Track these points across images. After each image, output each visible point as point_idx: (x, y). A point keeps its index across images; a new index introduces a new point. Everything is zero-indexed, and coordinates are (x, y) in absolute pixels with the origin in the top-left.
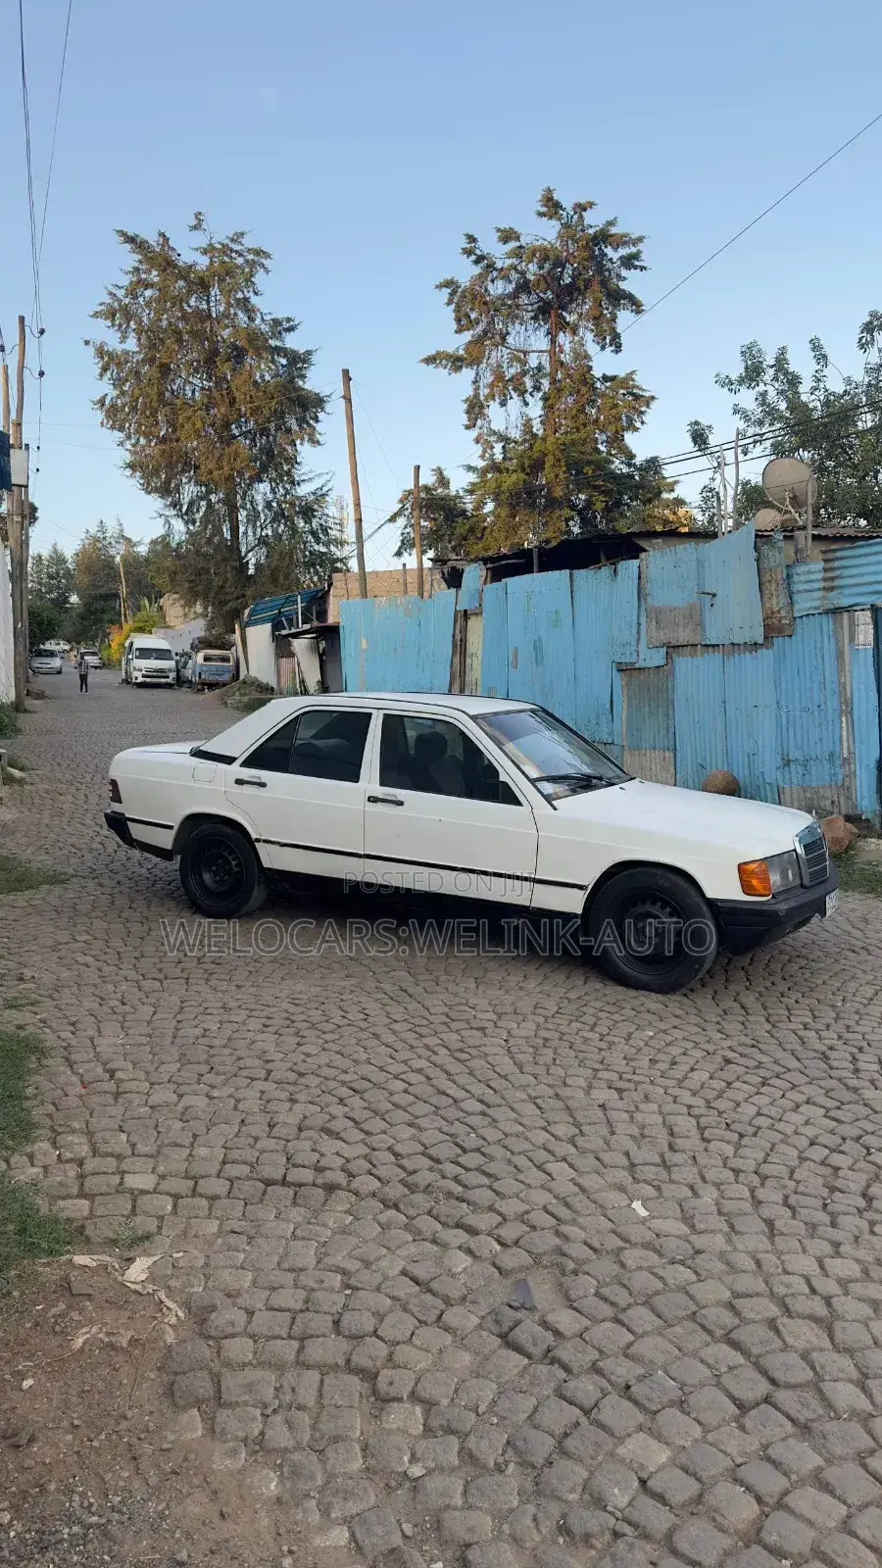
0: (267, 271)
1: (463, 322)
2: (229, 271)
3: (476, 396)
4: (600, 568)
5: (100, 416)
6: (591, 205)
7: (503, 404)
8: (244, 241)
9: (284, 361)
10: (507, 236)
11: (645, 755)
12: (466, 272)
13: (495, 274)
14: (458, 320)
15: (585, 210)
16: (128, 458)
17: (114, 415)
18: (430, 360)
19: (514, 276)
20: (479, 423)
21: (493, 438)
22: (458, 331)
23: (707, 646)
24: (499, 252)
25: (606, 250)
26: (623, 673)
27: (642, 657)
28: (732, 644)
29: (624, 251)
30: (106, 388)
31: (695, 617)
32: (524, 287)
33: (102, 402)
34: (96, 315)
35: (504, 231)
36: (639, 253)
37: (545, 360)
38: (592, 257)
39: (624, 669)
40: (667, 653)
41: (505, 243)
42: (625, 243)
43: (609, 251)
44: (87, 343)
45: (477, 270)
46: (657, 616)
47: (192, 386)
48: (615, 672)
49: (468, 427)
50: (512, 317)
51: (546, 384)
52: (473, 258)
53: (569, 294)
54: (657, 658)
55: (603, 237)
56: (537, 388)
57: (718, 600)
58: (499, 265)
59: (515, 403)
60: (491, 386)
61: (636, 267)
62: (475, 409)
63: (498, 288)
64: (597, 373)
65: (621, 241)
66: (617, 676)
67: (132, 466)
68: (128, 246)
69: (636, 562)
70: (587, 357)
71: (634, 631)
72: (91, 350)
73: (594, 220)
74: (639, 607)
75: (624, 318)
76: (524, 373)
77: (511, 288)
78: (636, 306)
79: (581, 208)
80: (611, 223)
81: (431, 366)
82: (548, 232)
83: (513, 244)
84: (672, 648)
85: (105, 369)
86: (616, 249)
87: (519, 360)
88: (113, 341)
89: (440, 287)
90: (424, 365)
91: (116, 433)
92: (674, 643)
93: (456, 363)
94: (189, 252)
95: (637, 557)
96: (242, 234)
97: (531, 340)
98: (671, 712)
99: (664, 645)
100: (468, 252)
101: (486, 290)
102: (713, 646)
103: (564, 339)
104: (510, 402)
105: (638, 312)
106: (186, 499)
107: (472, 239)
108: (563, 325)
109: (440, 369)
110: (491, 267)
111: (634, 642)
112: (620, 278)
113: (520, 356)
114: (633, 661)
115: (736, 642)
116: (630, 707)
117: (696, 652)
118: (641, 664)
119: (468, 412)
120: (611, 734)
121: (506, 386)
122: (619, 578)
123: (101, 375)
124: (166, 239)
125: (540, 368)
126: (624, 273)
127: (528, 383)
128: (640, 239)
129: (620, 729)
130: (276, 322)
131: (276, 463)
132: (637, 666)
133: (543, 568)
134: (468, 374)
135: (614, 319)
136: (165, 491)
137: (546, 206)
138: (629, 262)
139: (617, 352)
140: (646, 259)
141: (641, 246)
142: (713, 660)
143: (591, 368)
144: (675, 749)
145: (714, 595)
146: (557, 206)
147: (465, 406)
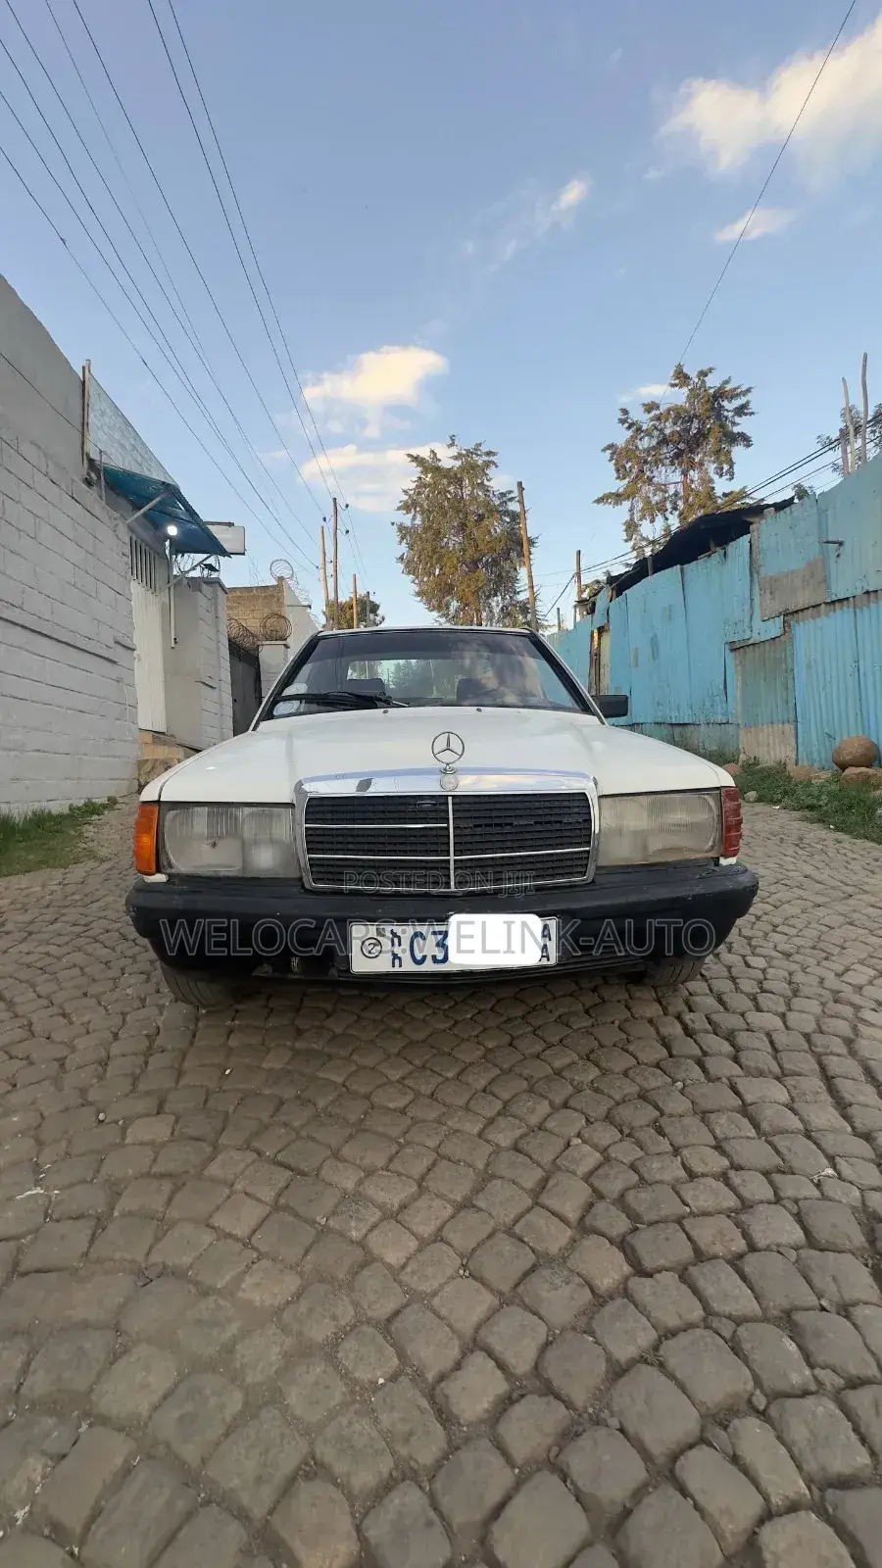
0: (497, 466)
1: (621, 472)
2: (473, 466)
3: (632, 519)
4: (709, 556)
5: (401, 566)
6: (711, 370)
7: (652, 521)
8: (481, 448)
9: (508, 520)
10: (650, 407)
11: (762, 730)
12: (621, 436)
13: (642, 434)
14: (618, 471)
15: (706, 376)
16: (417, 589)
17: (410, 567)
18: (598, 501)
19: (656, 433)
20: (634, 536)
21: (644, 543)
22: (618, 478)
23: (833, 602)
24: (644, 419)
25: (723, 403)
26: (737, 653)
27: (755, 631)
28: (868, 592)
29: (737, 403)
30: (403, 548)
31: (818, 573)
32: (664, 441)
33: (401, 558)
34: (399, 509)
35: (648, 404)
36: (748, 402)
37: (680, 488)
38: (713, 408)
39: (735, 648)
40: (784, 622)
41: (649, 412)
42: (738, 395)
43: (725, 403)
44: (393, 524)
45: (630, 433)
46: (772, 587)
47: (453, 541)
48: (728, 651)
49: (626, 541)
50: (657, 462)
51: (681, 504)
52: (626, 425)
53: (695, 442)
54: (774, 628)
55: (720, 394)
56: (675, 508)
57: (846, 549)
58: (644, 427)
59: (659, 519)
60: (643, 510)
61: (746, 414)
62: (631, 527)
63: (645, 443)
64: (719, 492)
65: (733, 395)
66: (730, 656)
67: (418, 594)
68: (414, 464)
69: (746, 538)
70: (711, 481)
71: (747, 607)
72: (395, 527)
73: (713, 382)
74: (752, 581)
75: (738, 452)
76: (665, 499)
77: (654, 442)
78: (746, 440)
79: (703, 374)
80: (727, 382)
81: (601, 505)
82: (680, 397)
83: (655, 412)
84: (789, 615)
85: (402, 539)
86: (730, 402)
87: (662, 491)
88: (406, 519)
89: (604, 450)
90: (595, 504)
91: (411, 576)
92: (792, 608)
93: (617, 498)
94: (447, 459)
95: (747, 532)
96: (480, 445)
97: (670, 476)
98: (790, 682)
99: (780, 614)
100: (623, 421)
101: (637, 447)
102: (840, 601)
103: (694, 474)
104: (657, 519)
105: (748, 446)
106: (452, 609)
107: (625, 412)
108: (692, 465)
109: (607, 505)
110: (639, 430)
111: (747, 620)
112: (734, 424)
113: (662, 488)
114: (746, 637)
115: (871, 589)
116: (745, 684)
117: (819, 613)
118: (756, 638)
119: (626, 531)
120: (725, 714)
121: (652, 510)
122: (729, 559)
123: (401, 542)
124: (435, 454)
125: (676, 494)
126: (737, 419)
127: (669, 506)
128: (749, 390)
129: (735, 705)
130: (503, 495)
131: (504, 582)
132: (751, 642)
133: (656, 570)
134: (627, 504)
135: (729, 452)
136: (439, 608)
137: (678, 378)
138: (741, 411)
139: (731, 479)
140: (753, 407)
141: (749, 397)
142: (841, 618)
143: (713, 488)
144: (796, 721)
145: (841, 544)
146: (687, 377)
147: (624, 527)
